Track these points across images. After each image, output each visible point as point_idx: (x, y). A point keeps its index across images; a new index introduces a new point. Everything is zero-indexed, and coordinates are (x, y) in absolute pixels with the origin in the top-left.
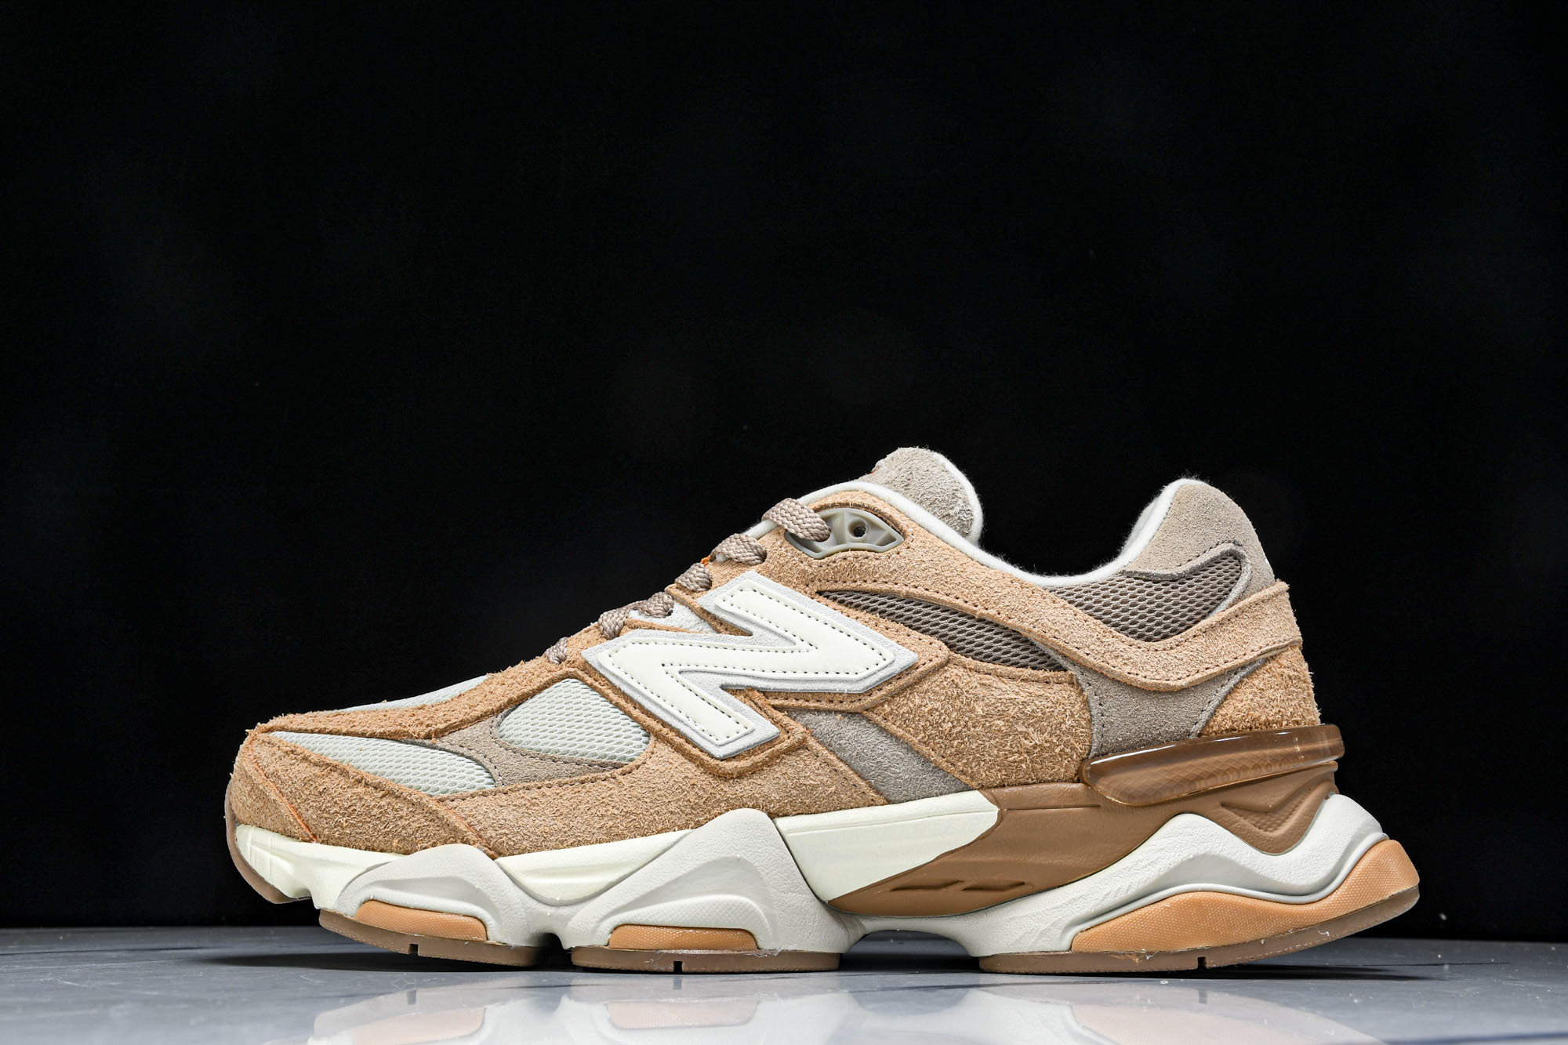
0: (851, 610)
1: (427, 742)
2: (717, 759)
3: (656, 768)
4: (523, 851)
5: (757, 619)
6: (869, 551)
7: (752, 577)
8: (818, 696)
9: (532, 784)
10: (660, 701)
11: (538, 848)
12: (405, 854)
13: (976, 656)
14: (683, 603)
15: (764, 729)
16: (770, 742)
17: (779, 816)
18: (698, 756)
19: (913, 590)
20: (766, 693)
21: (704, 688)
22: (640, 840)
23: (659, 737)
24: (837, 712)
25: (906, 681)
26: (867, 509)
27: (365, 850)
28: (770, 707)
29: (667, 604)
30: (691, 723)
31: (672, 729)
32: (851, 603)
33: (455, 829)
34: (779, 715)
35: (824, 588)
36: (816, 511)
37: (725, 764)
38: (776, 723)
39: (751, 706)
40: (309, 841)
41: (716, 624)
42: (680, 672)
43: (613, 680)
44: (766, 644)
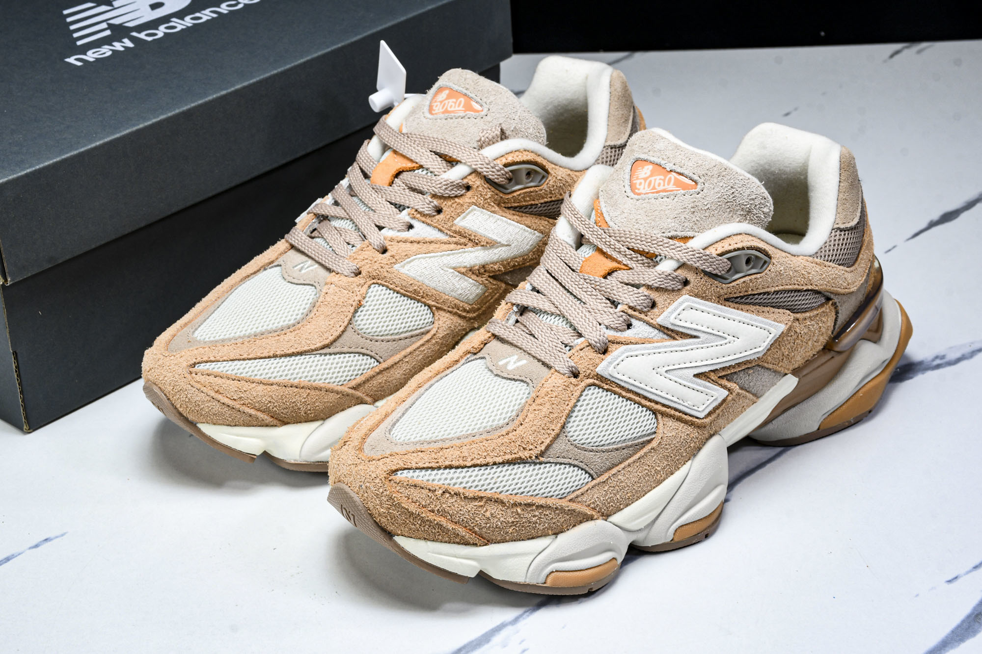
0: (742, 306)
2: (701, 419)
3: (671, 435)
4: (620, 509)
5: (700, 328)
6: (756, 274)
7: (686, 298)
8: (740, 364)
9: (613, 470)
10: (658, 392)
14: (638, 319)
15: (719, 394)
16: (724, 400)
17: (721, 431)
20: (717, 373)
21: (684, 379)
23: (663, 414)
24: (747, 368)
26: (753, 248)
27: (527, 540)
28: (717, 378)
31: (673, 408)
32: (743, 302)
33: (586, 514)
34: (724, 382)
35: (727, 297)
36: (721, 255)
37: (706, 421)
38: (724, 387)
39: (710, 382)
40: (486, 545)
41: (671, 333)
42: (666, 371)
43: (623, 384)
44: (710, 343)
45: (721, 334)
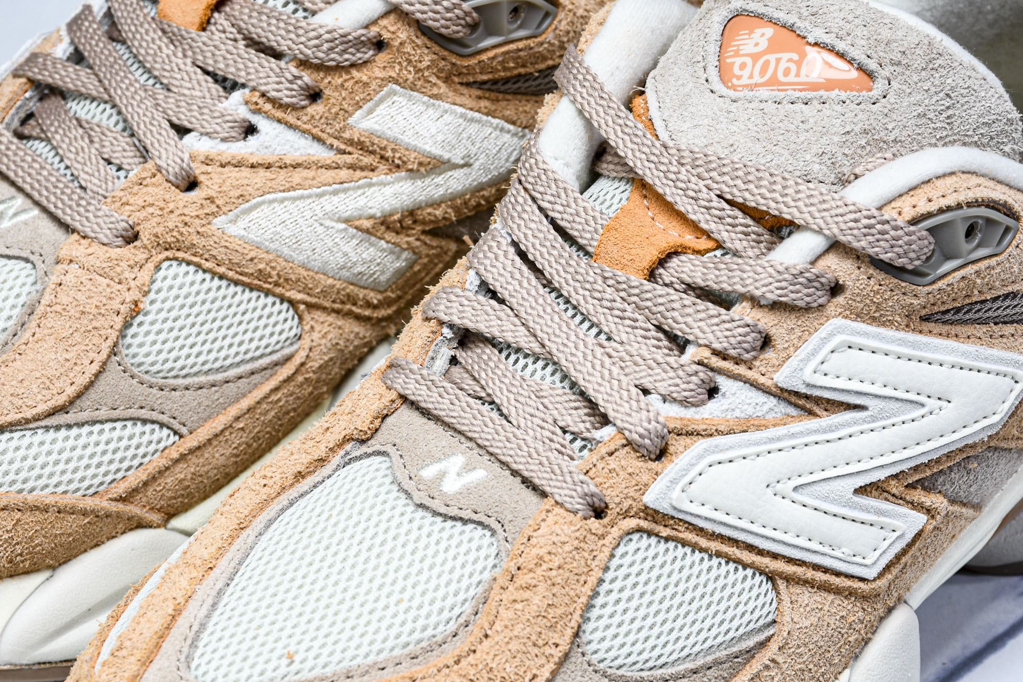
2: (871, 581)
5: (866, 388)
7: (841, 328)
8: (950, 453)
10: (778, 535)
14: (736, 378)
15: (909, 524)
16: (919, 534)
18: (848, 586)
20: (899, 476)
21: (833, 501)
23: (790, 580)
24: (966, 459)
30: (827, 550)
32: (960, 320)
35: (928, 313)
37: (878, 583)
38: (918, 507)
39: (886, 499)
41: (805, 402)
42: (795, 489)
43: (702, 523)
44: (889, 418)
45: (912, 396)
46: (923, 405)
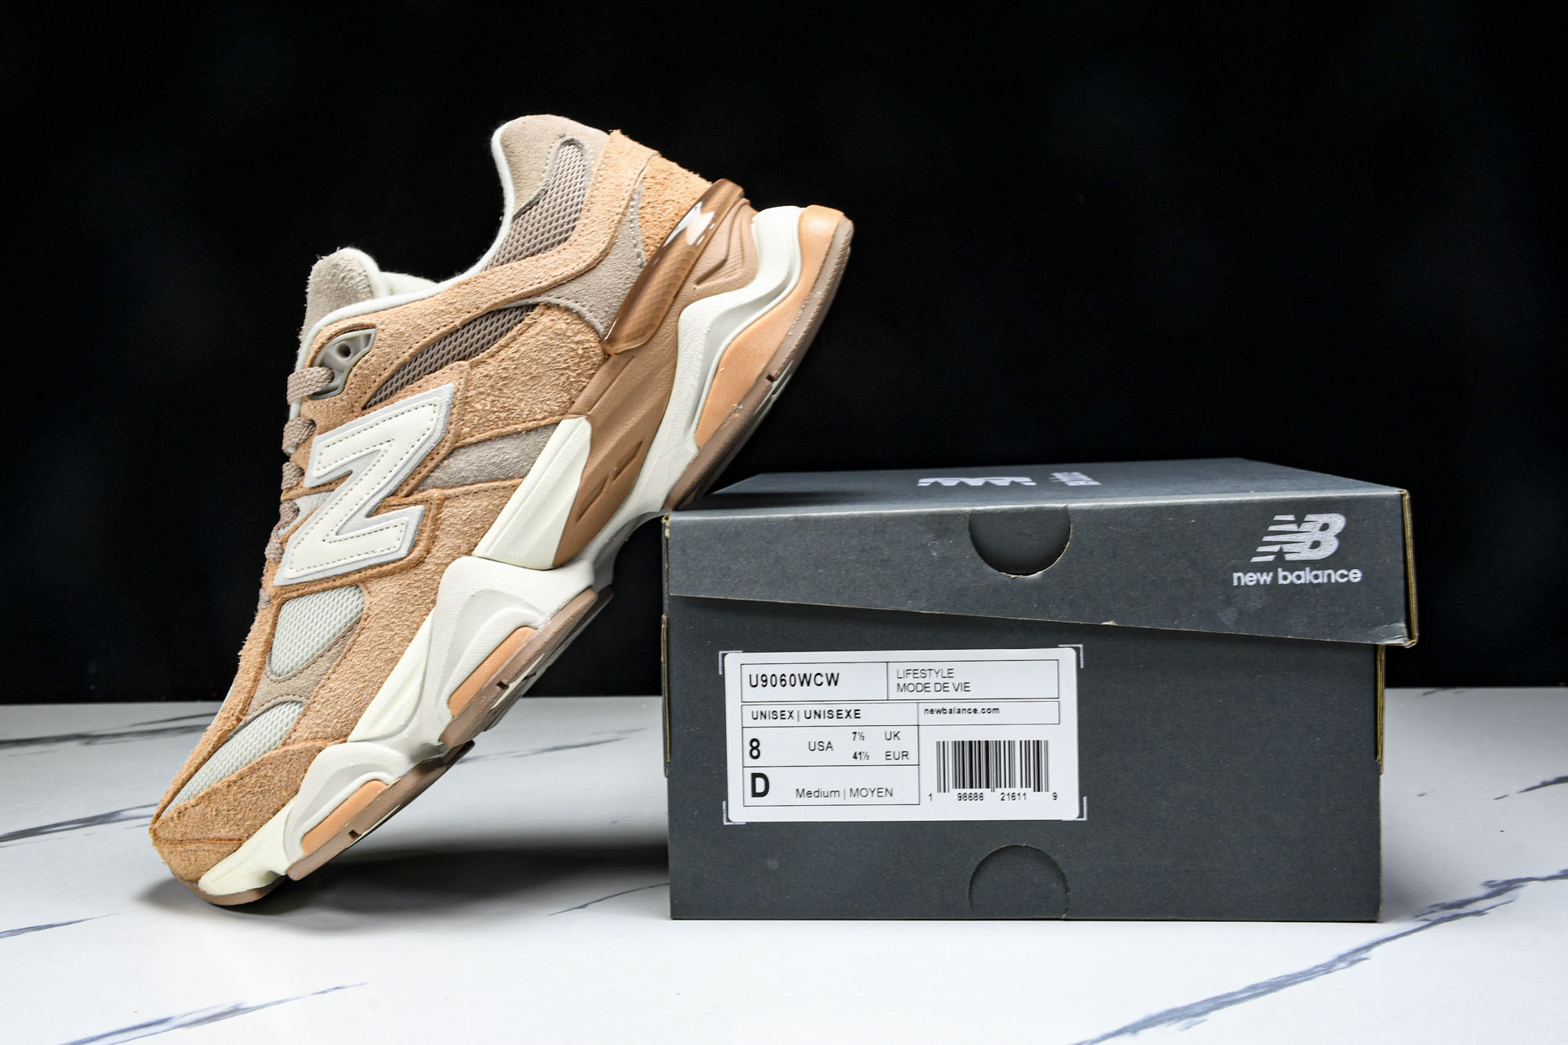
0: (390, 399)
1: (241, 724)
2: (405, 557)
3: (380, 599)
4: (356, 720)
5: (346, 460)
6: (364, 356)
7: (319, 442)
8: (422, 464)
9: (323, 681)
10: (343, 562)
11: (361, 711)
12: (296, 794)
13: (483, 348)
14: (299, 496)
15: (411, 515)
16: (424, 516)
17: (473, 550)
18: (394, 567)
19: (411, 351)
20: (393, 494)
21: (358, 529)
22: (412, 645)
23: (363, 581)
24: (442, 461)
25: (461, 404)
26: (337, 334)
27: (274, 815)
28: (405, 499)
29: (291, 507)
30: (370, 555)
31: (366, 569)
32: (386, 395)
33: (307, 750)
34: (411, 499)
35: (363, 403)
36: (311, 365)
37: (412, 555)
38: (416, 504)
39: (393, 510)
40: (240, 846)
41: (328, 486)
42: (337, 534)
43: (310, 578)
44: (365, 468)
45: (372, 449)
46: (379, 450)
